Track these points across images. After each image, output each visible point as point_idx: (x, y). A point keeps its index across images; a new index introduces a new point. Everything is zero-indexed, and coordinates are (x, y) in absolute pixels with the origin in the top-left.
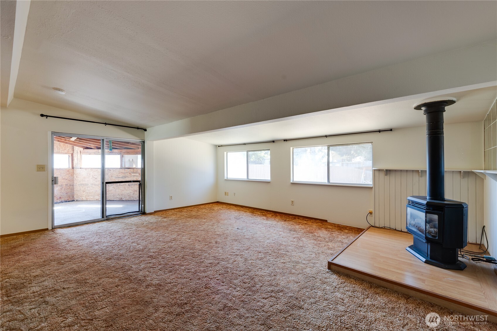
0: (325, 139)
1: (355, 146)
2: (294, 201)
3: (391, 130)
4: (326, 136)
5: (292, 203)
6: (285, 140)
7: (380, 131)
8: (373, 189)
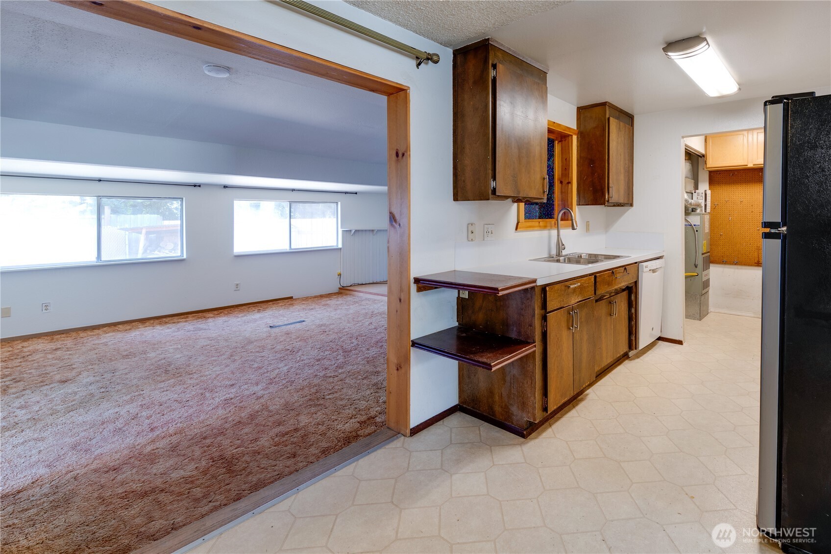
1: (321, 205)
2: (240, 283)
3: (356, 193)
4: (293, 190)
5: (237, 288)
6: (225, 187)
7: (346, 193)
8: (342, 250)
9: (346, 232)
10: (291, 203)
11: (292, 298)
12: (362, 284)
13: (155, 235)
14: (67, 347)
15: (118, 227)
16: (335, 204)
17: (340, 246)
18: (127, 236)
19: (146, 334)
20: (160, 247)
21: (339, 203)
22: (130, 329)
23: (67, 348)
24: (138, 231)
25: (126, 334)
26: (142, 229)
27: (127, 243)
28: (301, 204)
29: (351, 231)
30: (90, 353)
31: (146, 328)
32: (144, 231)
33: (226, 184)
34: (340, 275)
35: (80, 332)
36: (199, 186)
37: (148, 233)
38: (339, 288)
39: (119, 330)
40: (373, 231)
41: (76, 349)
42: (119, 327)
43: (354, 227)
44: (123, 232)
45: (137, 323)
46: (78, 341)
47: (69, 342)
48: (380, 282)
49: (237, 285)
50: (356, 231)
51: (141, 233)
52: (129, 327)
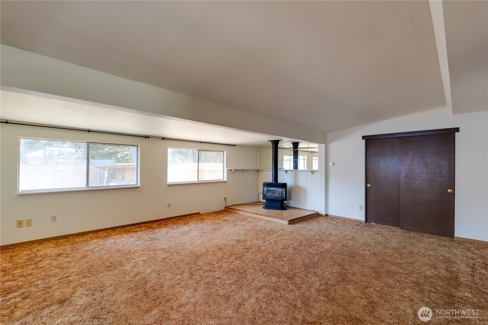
0: (199, 144)
1: (215, 153)
2: (170, 203)
3: (235, 146)
4: (201, 142)
5: (169, 206)
6: (163, 139)
7: (229, 145)
8: (227, 182)
9: (229, 171)
10: (199, 151)
11: (199, 213)
12: (237, 205)
13: (112, 171)
14: (66, 252)
15: (94, 166)
16: (222, 153)
17: (225, 179)
18: (98, 171)
19: (118, 241)
20: (115, 177)
21: (225, 152)
22: (107, 236)
23: (67, 254)
24: (104, 168)
25: (105, 241)
26: (106, 167)
27: (98, 175)
28: (204, 152)
29: (231, 170)
30: (82, 261)
31: (117, 236)
32: (107, 169)
33: (163, 137)
34: (225, 199)
35: (75, 237)
36: (149, 137)
37: (109, 170)
38: (225, 207)
39: (100, 237)
40: (243, 170)
41: (73, 255)
42: (99, 234)
43: (233, 168)
44: (97, 169)
45: (110, 230)
46: (74, 246)
47: (67, 247)
48: (247, 203)
49: (169, 204)
50: (235, 170)
51: (106, 170)
52: (106, 234)
